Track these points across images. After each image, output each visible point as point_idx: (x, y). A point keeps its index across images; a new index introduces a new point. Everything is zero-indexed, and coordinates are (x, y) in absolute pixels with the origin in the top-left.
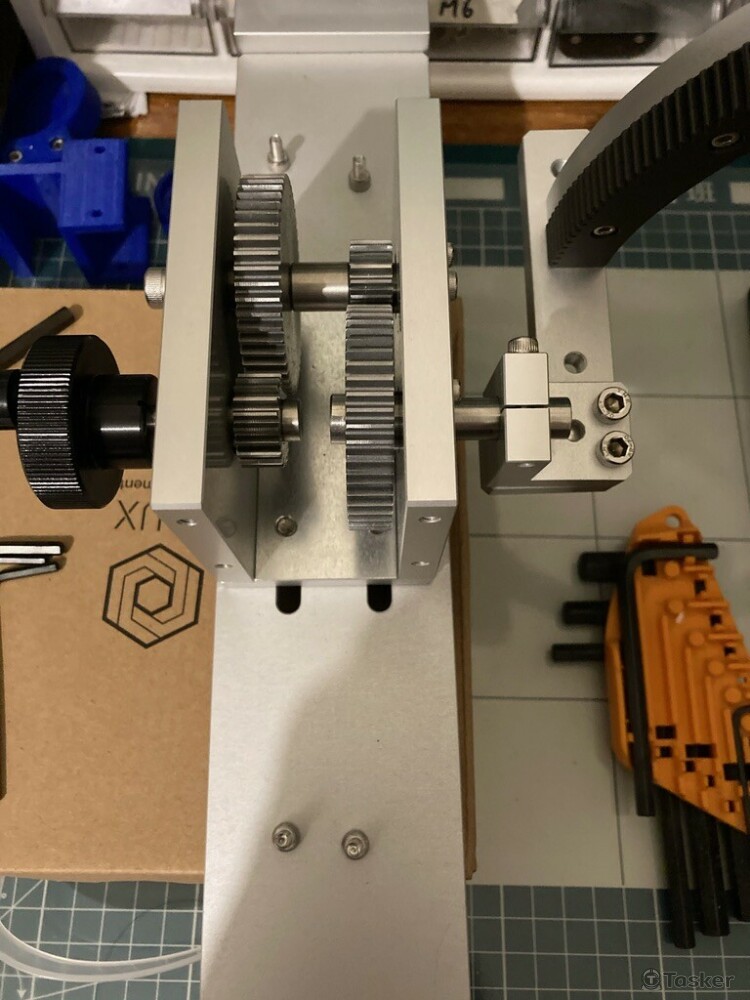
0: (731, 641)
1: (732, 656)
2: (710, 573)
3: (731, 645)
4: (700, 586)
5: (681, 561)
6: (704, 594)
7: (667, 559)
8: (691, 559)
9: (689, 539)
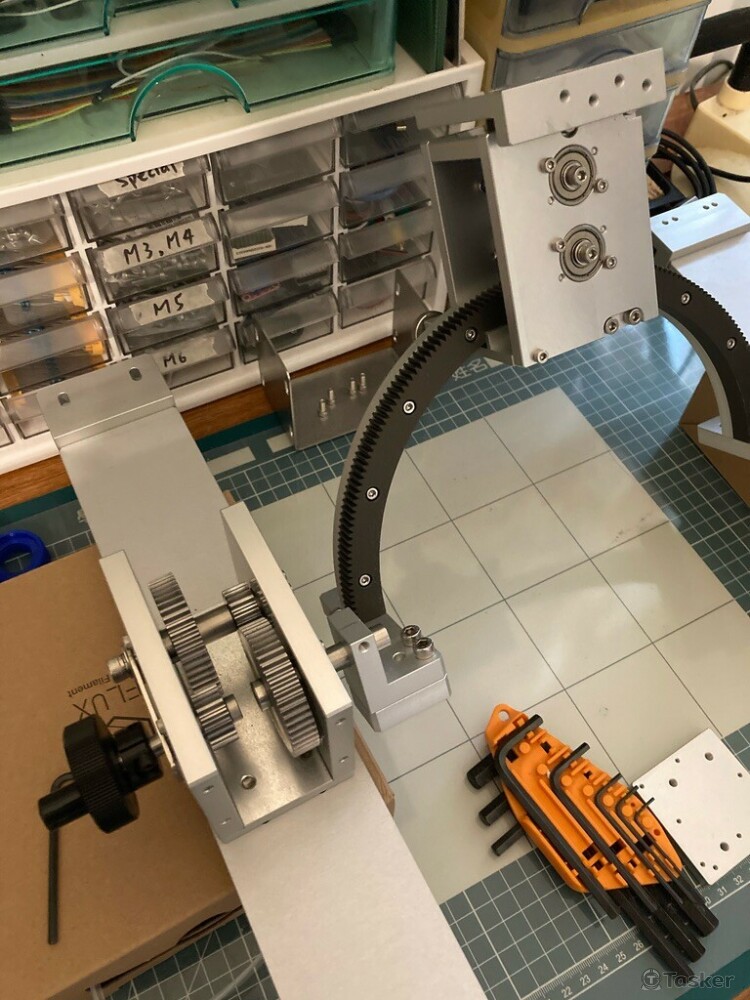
0: (584, 768)
1: (591, 777)
2: (545, 734)
3: (586, 771)
4: (546, 747)
5: (526, 739)
6: (552, 751)
7: (518, 744)
8: (531, 734)
9: (521, 722)
